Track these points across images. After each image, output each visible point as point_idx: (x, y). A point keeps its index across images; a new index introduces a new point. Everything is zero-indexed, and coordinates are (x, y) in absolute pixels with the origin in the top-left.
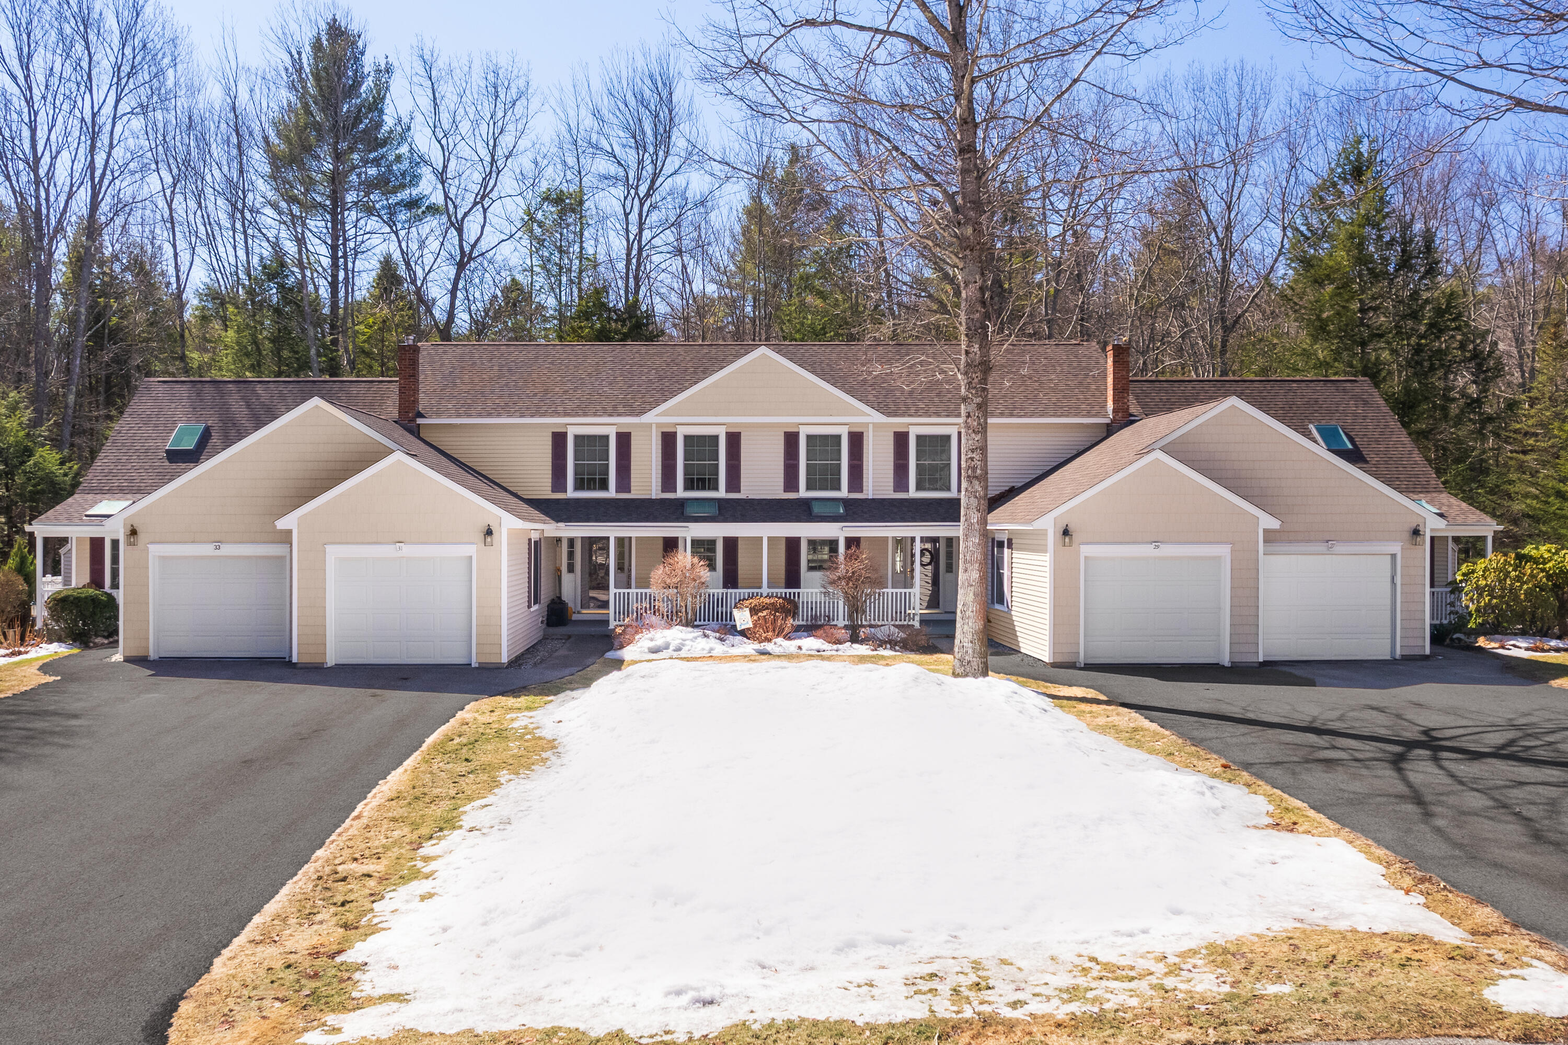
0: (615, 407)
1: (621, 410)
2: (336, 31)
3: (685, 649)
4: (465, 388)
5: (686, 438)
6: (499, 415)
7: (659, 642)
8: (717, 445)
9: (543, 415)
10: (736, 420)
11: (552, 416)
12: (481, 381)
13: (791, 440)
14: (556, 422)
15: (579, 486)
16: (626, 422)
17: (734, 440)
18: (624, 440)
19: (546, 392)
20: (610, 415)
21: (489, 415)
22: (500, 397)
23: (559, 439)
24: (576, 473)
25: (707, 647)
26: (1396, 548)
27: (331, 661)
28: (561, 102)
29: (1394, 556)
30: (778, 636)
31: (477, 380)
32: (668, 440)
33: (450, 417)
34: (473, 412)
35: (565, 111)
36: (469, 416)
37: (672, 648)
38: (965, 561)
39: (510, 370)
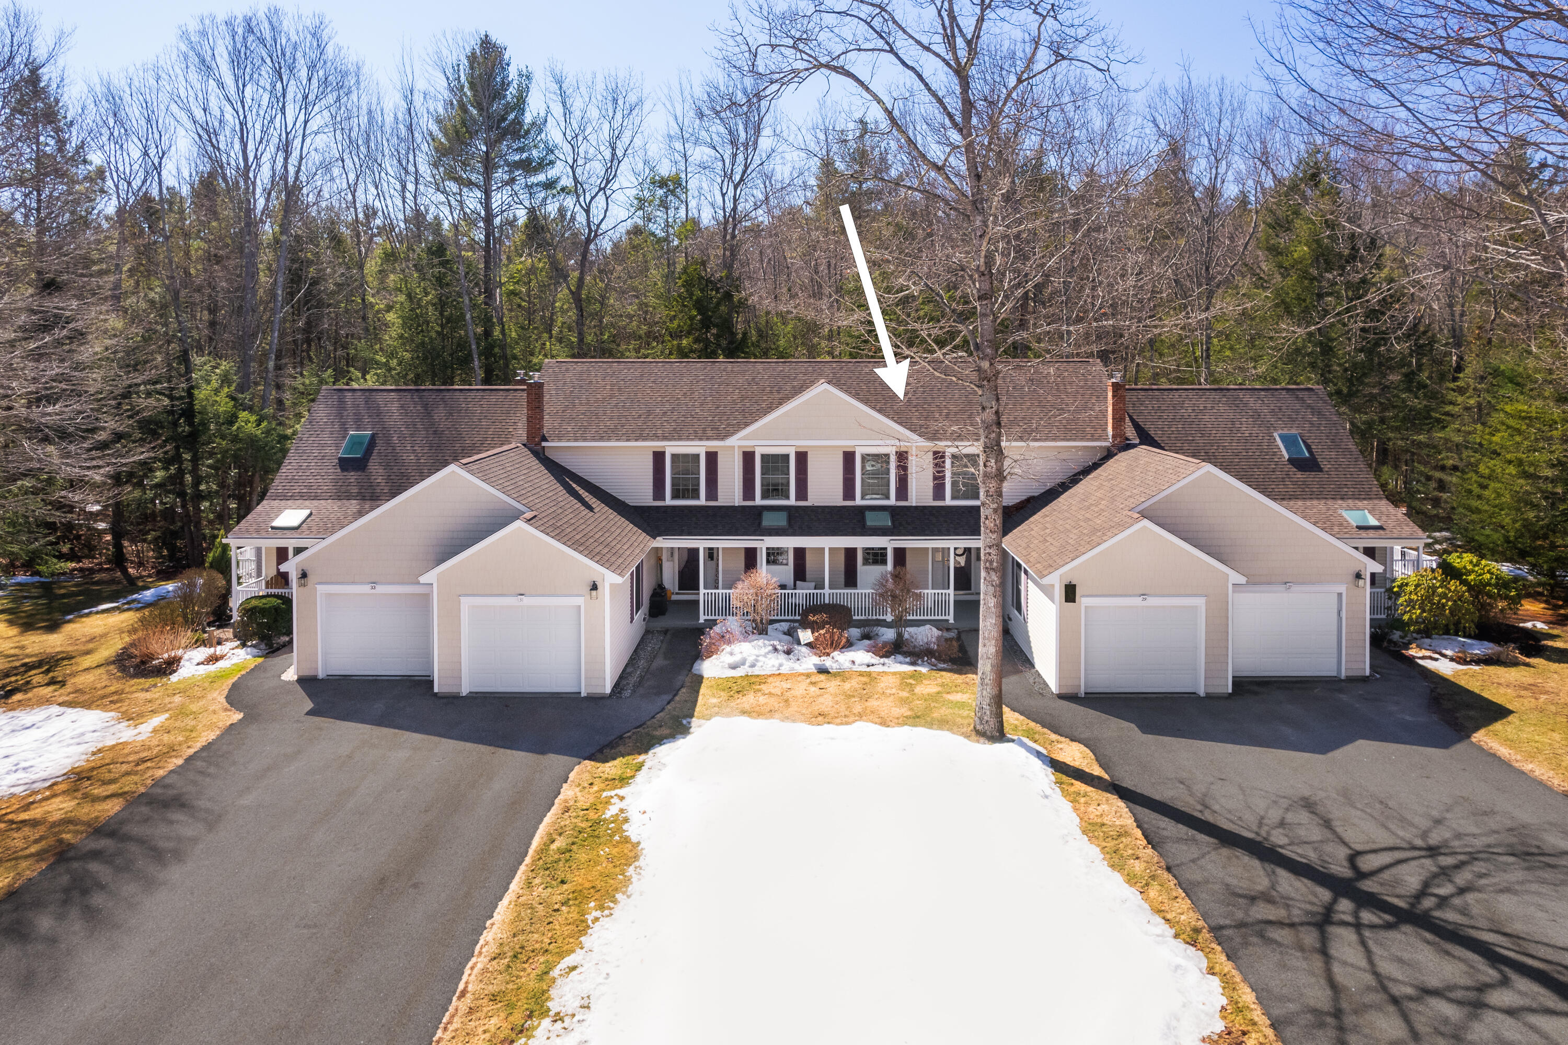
0: (704, 430)
1: (710, 433)
2: (486, 43)
3: (759, 664)
4: (583, 409)
5: (763, 456)
6: (609, 440)
7: (737, 658)
8: (788, 462)
9: (645, 439)
10: (803, 444)
11: (653, 440)
12: (596, 402)
13: (849, 457)
14: (657, 445)
15: (675, 496)
16: (713, 445)
17: (802, 457)
18: (712, 457)
19: (649, 413)
20: (701, 439)
21: (601, 439)
22: (611, 419)
23: (659, 457)
24: (673, 485)
25: (776, 663)
26: (1342, 589)
27: (464, 692)
28: (670, 98)
29: (1340, 595)
30: (835, 649)
31: (592, 400)
32: (748, 457)
33: (569, 440)
34: (588, 436)
35: (673, 106)
36: (585, 440)
37: (747, 664)
38: (984, 638)
39: (620, 389)
